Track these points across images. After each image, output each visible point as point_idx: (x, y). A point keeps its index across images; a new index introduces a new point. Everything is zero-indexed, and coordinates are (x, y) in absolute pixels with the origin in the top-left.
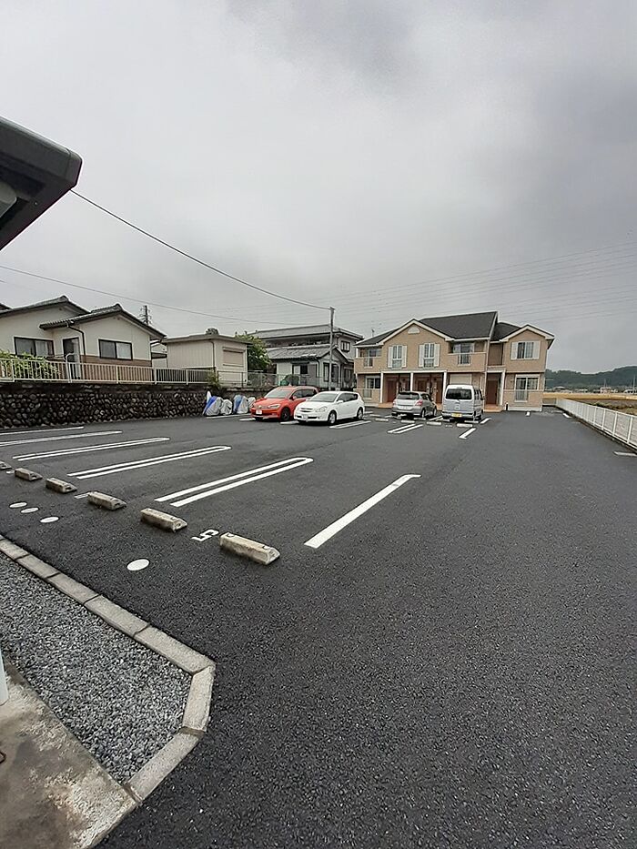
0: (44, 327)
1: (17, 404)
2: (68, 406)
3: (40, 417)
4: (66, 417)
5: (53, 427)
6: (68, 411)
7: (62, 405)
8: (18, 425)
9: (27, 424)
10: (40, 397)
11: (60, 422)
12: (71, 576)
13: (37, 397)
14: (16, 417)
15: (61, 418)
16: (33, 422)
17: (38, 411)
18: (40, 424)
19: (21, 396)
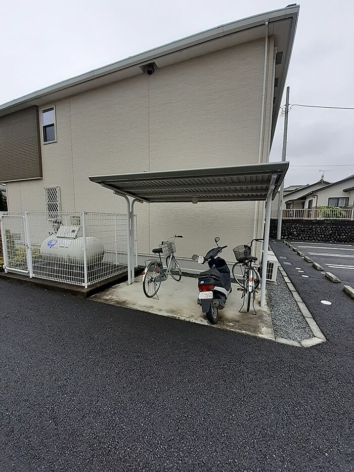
0: (345, 191)
1: (320, 230)
2: (346, 233)
3: (330, 238)
4: (344, 239)
5: (336, 244)
6: (346, 236)
7: (343, 232)
8: (319, 241)
9: (323, 240)
10: (333, 227)
11: (340, 241)
12: (299, 294)
13: (331, 227)
14: (319, 237)
15: (341, 239)
16: (326, 239)
17: (330, 235)
18: (329, 241)
19: (323, 227)
